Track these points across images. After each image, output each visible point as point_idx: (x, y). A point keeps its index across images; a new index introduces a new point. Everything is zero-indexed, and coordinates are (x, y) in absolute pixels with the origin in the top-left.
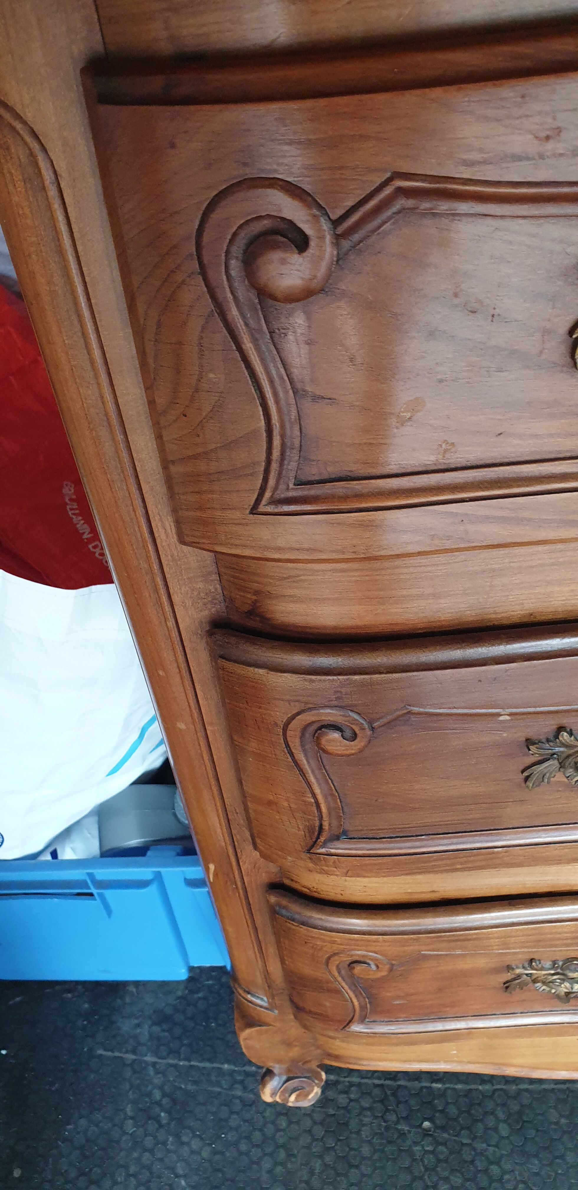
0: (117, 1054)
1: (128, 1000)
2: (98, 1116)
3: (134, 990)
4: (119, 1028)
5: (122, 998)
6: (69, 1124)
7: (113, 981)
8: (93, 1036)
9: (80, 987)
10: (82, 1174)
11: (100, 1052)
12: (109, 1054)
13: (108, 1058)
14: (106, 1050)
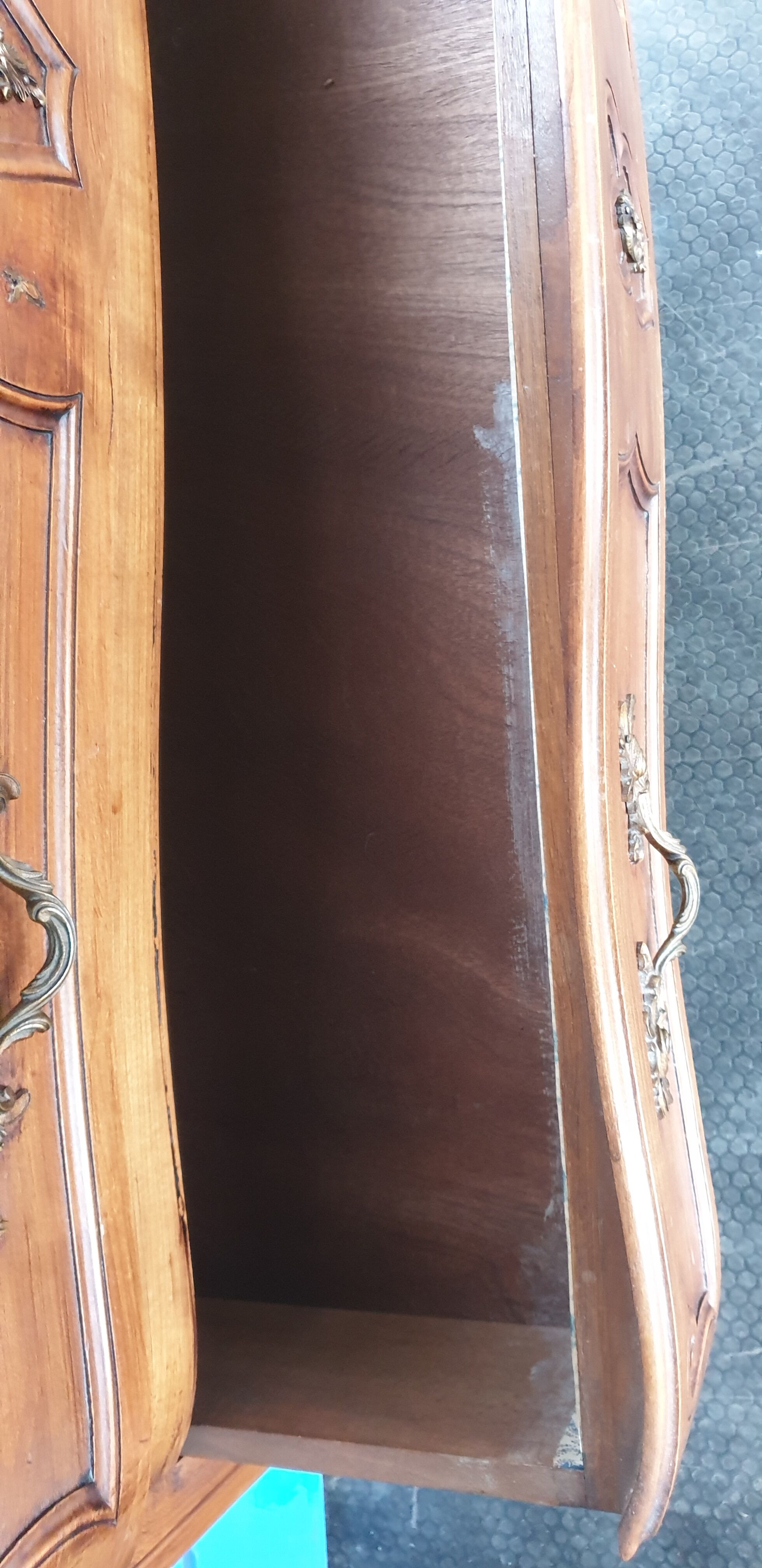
0: (414, 1499)
1: (347, 1488)
2: (488, 1521)
3: (335, 1479)
4: (384, 1499)
5: (346, 1496)
6: (499, 1560)
7: (326, 1511)
8: (395, 1535)
9: (337, 1560)
10: (552, 1539)
11: (413, 1523)
12: (415, 1509)
13: (420, 1513)
14: (410, 1517)
